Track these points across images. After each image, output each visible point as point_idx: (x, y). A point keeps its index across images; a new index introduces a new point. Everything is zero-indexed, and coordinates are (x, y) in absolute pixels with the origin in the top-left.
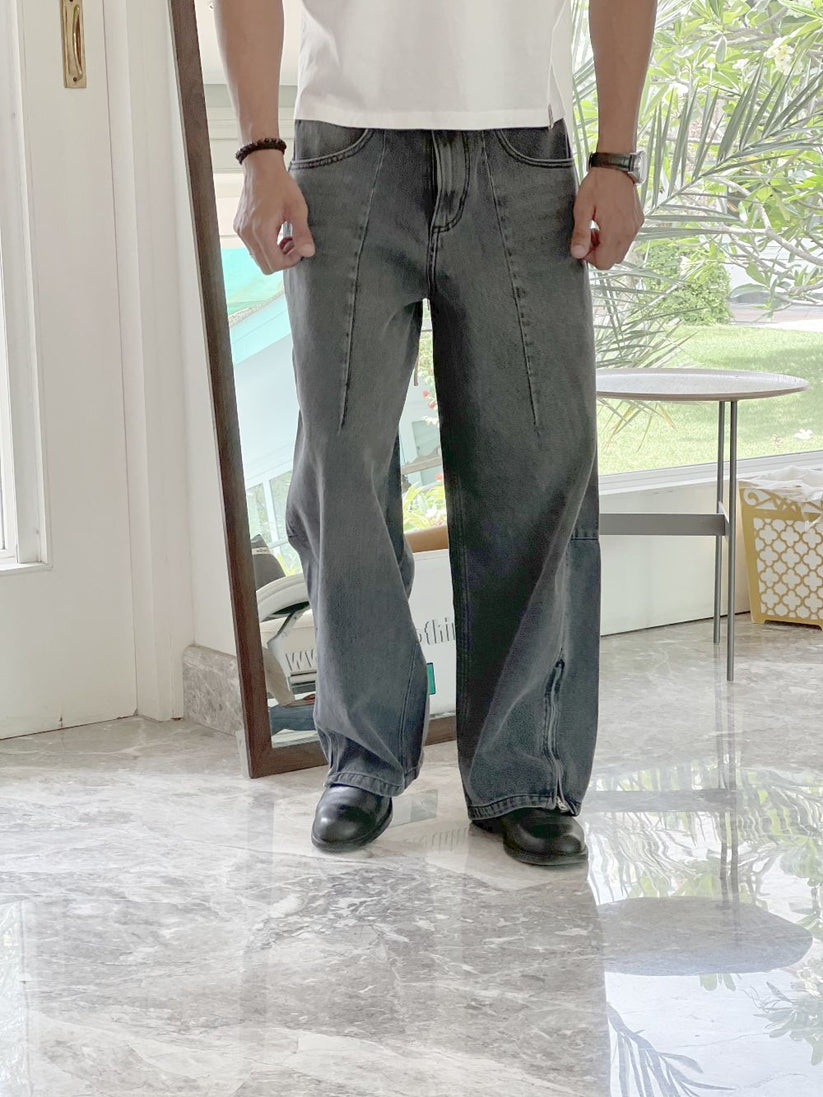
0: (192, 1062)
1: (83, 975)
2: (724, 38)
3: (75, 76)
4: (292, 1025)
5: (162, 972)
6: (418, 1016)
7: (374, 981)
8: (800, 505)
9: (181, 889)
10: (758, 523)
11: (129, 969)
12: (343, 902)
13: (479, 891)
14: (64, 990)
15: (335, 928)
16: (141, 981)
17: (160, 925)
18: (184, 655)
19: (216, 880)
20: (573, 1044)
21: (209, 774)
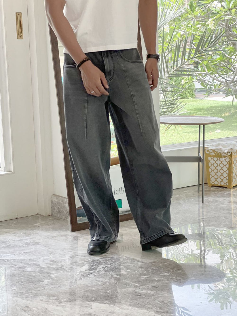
0: (64, 311)
1: (31, 288)
2: (195, 19)
3: (20, 35)
4: (90, 301)
5: (52, 287)
6: (124, 298)
7: (111, 289)
8: (221, 153)
9: (56, 263)
10: (209, 158)
11: (44, 286)
12: (101, 267)
13: (138, 263)
14: (26, 292)
15: (99, 274)
16: (47, 289)
17: (51, 274)
18: (51, 197)
19: (65, 261)
20: (167, 305)
21: (60, 231)
